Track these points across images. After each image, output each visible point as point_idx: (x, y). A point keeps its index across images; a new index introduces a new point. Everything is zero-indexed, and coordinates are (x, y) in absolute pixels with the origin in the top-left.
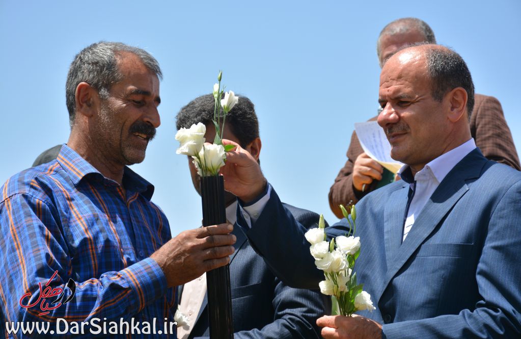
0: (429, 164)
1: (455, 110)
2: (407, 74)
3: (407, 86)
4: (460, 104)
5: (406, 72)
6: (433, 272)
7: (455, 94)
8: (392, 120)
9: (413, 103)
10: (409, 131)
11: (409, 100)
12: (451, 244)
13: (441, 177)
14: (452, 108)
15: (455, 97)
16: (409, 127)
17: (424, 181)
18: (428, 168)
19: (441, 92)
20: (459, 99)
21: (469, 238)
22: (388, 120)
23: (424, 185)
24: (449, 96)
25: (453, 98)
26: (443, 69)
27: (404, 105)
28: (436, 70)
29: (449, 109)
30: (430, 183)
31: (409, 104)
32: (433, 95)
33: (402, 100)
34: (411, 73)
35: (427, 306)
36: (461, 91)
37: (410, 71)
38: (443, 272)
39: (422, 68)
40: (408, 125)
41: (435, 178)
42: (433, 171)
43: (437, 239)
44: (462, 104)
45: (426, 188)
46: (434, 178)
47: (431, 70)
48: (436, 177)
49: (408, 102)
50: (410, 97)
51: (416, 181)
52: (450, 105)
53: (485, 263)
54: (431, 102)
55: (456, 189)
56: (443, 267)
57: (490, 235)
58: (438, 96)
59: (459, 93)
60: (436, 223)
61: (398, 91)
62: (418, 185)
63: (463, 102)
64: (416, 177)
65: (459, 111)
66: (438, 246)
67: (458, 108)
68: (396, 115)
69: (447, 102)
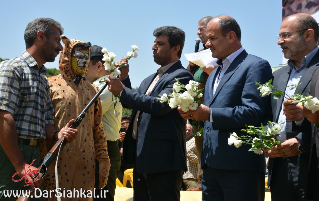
0: (227, 58)
1: (231, 39)
2: (213, 29)
5: (212, 28)
6: (227, 94)
7: (230, 34)
10: (215, 49)
12: (233, 85)
14: (230, 39)
17: (226, 63)
18: (227, 59)
19: (225, 34)
20: (232, 35)
22: (208, 45)
24: (228, 34)
25: (230, 36)
26: (225, 25)
28: (222, 27)
29: (229, 39)
31: (214, 39)
32: (222, 35)
33: (212, 38)
34: (214, 29)
36: (233, 33)
37: (213, 28)
38: (230, 94)
40: (215, 47)
42: (229, 60)
43: (228, 83)
45: (226, 65)
46: (229, 62)
47: (220, 26)
50: (214, 37)
53: (245, 91)
54: (222, 38)
57: (247, 81)
58: (224, 35)
59: (231, 33)
60: (229, 78)
61: (210, 35)
62: (224, 65)
63: (234, 36)
64: (223, 62)
65: (233, 40)
66: (229, 86)
67: (232, 38)
68: (211, 43)
69: (228, 37)
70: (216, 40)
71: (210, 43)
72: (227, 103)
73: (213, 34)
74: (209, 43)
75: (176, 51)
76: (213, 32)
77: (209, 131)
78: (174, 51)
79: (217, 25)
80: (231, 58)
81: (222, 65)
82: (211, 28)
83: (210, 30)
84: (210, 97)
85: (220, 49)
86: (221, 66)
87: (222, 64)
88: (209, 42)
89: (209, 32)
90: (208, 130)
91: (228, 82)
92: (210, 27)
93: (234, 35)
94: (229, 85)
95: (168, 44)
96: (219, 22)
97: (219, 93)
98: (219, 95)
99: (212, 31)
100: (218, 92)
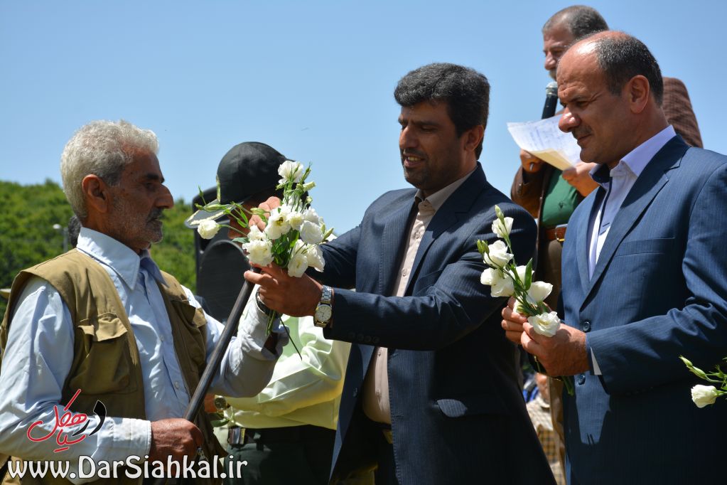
0: (624, 159)
1: (638, 100)
2: (578, 74)
3: (580, 86)
4: (642, 92)
5: (577, 72)
6: (634, 270)
7: (634, 83)
8: (573, 124)
9: (590, 102)
10: (592, 132)
11: (585, 100)
12: (651, 240)
13: (638, 170)
14: (634, 100)
15: (635, 87)
16: (591, 129)
17: (621, 177)
18: (623, 163)
19: (617, 84)
20: (640, 87)
21: (669, 233)
22: (568, 124)
23: (621, 181)
24: (628, 86)
25: (634, 89)
26: (615, 59)
27: (583, 105)
28: (607, 63)
29: (631, 100)
30: (627, 179)
31: (586, 104)
32: (609, 89)
33: (580, 100)
34: (582, 72)
35: (630, 306)
36: (640, 79)
38: (643, 270)
39: (591, 64)
40: (589, 126)
41: (633, 173)
42: (629, 165)
43: (635, 236)
44: (644, 93)
45: (623, 183)
46: (631, 172)
47: (602, 64)
48: (634, 171)
49: (584, 102)
50: (586, 97)
51: (612, 178)
52: (631, 95)
54: (609, 97)
55: (655, 182)
56: (644, 265)
58: (616, 90)
59: (638, 82)
60: (635, 219)
61: (572, 92)
62: (614, 181)
63: (644, 89)
64: (611, 174)
65: (642, 101)
66: (637, 244)
67: (640, 97)
68: (576, 118)
69: (627, 94)
70: (590, 106)
71: (573, 118)
72: (635, 297)
73: (581, 90)
74: (570, 117)
75: (472, 144)
76: (580, 83)
77: (583, 383)
78: (468, 142)
79: (590, 62)
80: (638, 159)
81: (608, 183)
82: (573, 71)
83: (572, 79)
84: (583, 281)
85: (606, 130)
86: (606, 186)
87: (609, 180)
88: (570, 114)
89: (568, 85)
90: (580, 381)
91: (633, 232)
92: (571, 68)
93: (645, 86)
94: (637, 242)
95: (449, 127)
96: (596, 51)
97: (609, 268)
98: (608, 274)
99: (578, 81)
100: (605, 264)
